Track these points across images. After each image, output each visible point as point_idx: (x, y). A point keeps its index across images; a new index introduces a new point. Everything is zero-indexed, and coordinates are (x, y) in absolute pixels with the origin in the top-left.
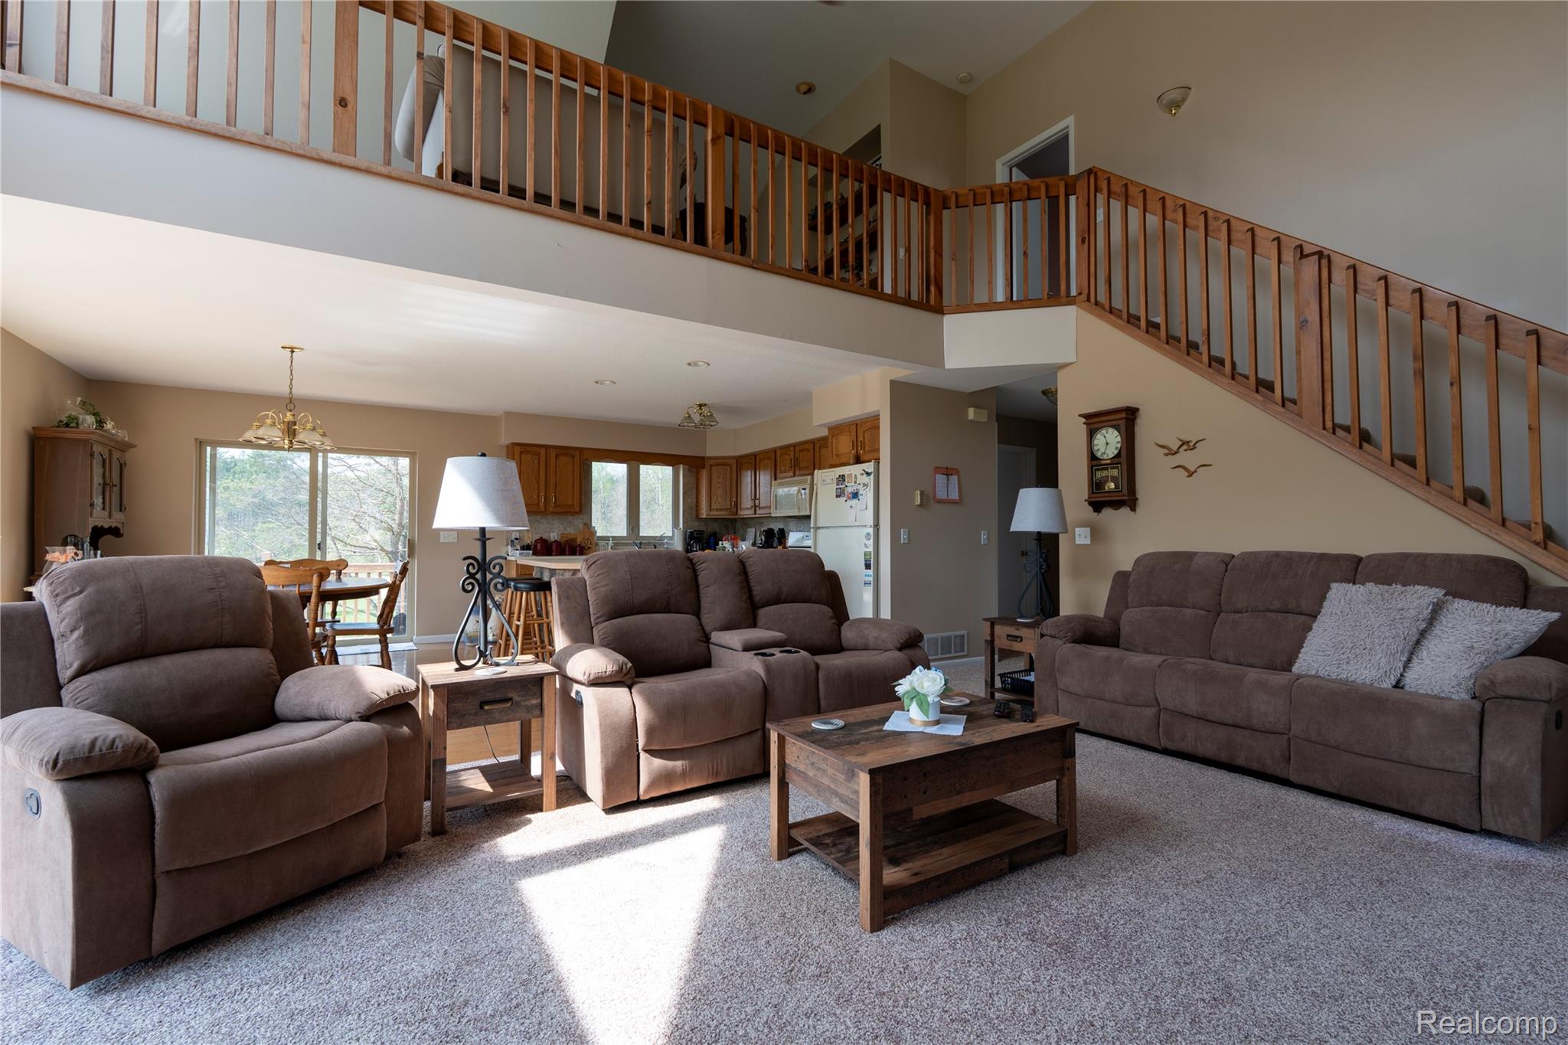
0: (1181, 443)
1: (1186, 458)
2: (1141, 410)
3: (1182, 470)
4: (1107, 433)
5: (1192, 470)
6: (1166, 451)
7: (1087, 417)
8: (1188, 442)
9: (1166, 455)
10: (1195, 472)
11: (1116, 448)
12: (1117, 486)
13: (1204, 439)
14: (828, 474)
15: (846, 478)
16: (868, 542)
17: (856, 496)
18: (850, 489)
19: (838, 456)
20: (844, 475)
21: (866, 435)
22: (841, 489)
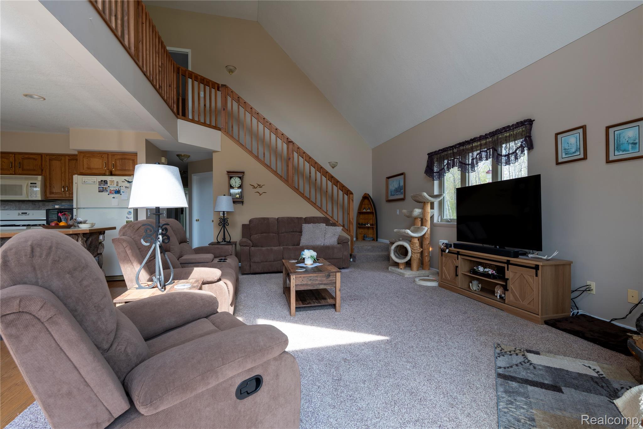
0: (258, 185)
1: (258, 189)
2: (245, 172)
3: (258, 193)
4: (236, 179)
5: (261, 193)
6: (253, 187)
7: (229, 172)
8: (260, 185)
9: (253, 188)
10: (262, 194)
11: (239, 184)
12: (239, 197)
13: (264, 185)
14: (89, 178)
15: (108, 182)
16: (129, 216)
17: (118, 192)
18: (112, 189)
19: (89, 168)
20: (107, 181)
21: (118, 161)
22: (103, 188)
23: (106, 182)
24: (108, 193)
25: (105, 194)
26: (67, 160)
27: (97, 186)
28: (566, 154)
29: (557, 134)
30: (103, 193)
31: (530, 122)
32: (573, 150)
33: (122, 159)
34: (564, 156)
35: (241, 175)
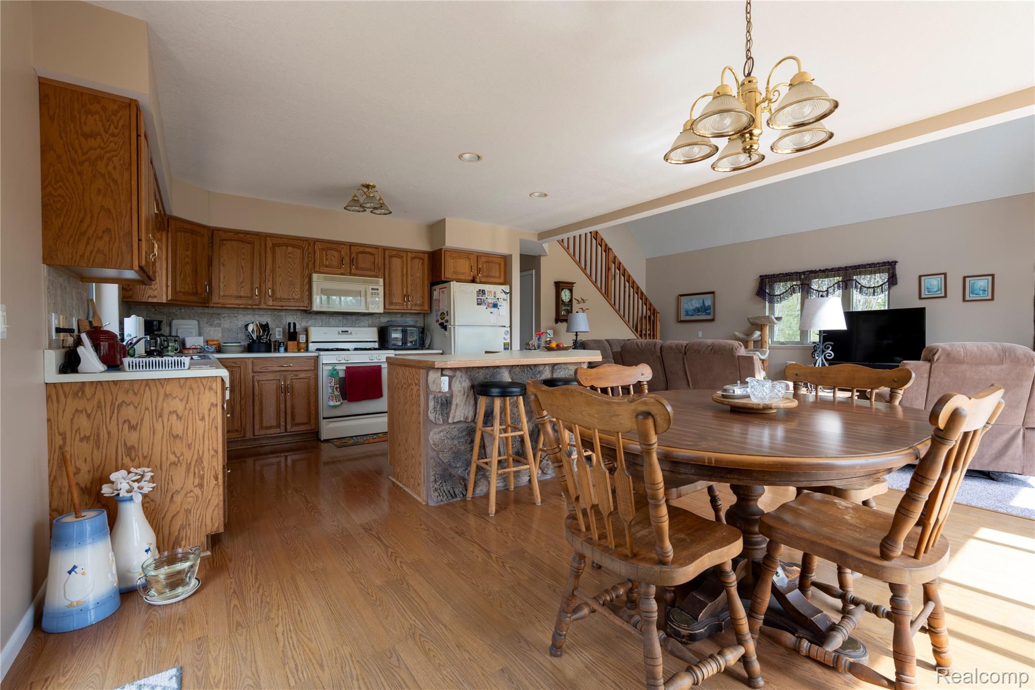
0: (582, 300)
3: (581, 309)
4: (566, 291)
5: (584, 310)
6: (577, 302)
8: (584, 300)
11: (569, 298)
14: (467, 287)
15: (486, 293)
16: (506, 337)
17: (495, 306)
18: (490, 301)
19: (455, 273)
20: (484, 290)
21: (485, 265)
22: (481, 299)
23: (483, 292)
24: (486, 307)
25: (483, 307)
26: (409, 259)
27: (475, 297)
28: (929, 292)
29: (920, 277)
30: (481, 306)
31: (896, 262)
32: (935, 290)
33: (488, 262)
34: (927, 293)
35: (570, 286)
